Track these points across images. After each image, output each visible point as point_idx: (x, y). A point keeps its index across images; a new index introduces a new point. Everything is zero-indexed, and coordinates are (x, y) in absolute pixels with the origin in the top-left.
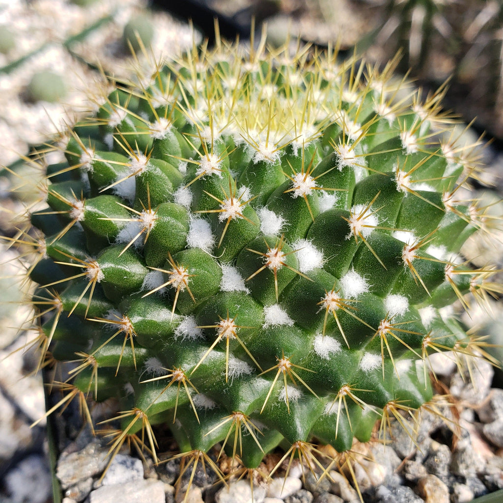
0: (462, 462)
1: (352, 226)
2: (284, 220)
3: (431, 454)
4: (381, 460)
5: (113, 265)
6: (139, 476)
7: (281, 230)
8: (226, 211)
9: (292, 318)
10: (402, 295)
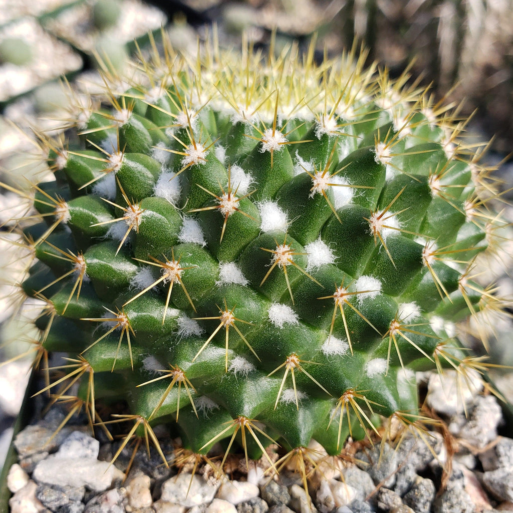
0: (446, 501)
1: (315, 182)
2: (252, 179)
3: (412, 487)
4: (353, 484)
5: (81, 209)
6: (92, 456)
7: (248, 189)
8: (189, 155)
9: (247, 277)
10: (375, 277)
